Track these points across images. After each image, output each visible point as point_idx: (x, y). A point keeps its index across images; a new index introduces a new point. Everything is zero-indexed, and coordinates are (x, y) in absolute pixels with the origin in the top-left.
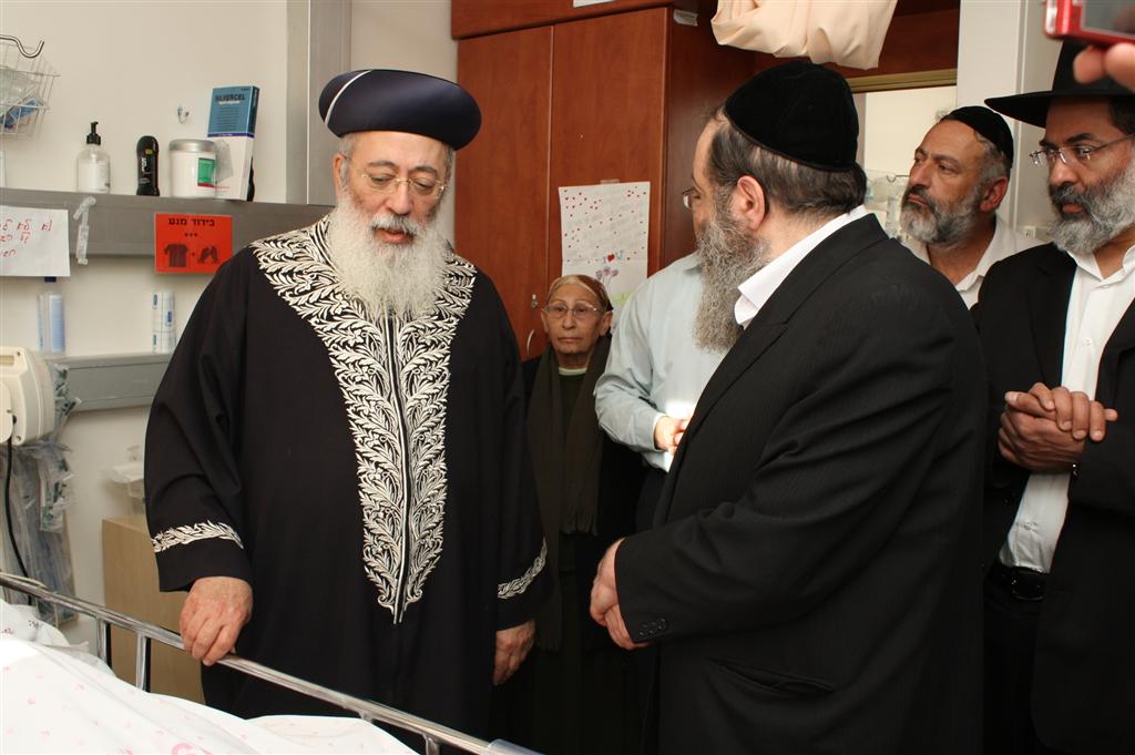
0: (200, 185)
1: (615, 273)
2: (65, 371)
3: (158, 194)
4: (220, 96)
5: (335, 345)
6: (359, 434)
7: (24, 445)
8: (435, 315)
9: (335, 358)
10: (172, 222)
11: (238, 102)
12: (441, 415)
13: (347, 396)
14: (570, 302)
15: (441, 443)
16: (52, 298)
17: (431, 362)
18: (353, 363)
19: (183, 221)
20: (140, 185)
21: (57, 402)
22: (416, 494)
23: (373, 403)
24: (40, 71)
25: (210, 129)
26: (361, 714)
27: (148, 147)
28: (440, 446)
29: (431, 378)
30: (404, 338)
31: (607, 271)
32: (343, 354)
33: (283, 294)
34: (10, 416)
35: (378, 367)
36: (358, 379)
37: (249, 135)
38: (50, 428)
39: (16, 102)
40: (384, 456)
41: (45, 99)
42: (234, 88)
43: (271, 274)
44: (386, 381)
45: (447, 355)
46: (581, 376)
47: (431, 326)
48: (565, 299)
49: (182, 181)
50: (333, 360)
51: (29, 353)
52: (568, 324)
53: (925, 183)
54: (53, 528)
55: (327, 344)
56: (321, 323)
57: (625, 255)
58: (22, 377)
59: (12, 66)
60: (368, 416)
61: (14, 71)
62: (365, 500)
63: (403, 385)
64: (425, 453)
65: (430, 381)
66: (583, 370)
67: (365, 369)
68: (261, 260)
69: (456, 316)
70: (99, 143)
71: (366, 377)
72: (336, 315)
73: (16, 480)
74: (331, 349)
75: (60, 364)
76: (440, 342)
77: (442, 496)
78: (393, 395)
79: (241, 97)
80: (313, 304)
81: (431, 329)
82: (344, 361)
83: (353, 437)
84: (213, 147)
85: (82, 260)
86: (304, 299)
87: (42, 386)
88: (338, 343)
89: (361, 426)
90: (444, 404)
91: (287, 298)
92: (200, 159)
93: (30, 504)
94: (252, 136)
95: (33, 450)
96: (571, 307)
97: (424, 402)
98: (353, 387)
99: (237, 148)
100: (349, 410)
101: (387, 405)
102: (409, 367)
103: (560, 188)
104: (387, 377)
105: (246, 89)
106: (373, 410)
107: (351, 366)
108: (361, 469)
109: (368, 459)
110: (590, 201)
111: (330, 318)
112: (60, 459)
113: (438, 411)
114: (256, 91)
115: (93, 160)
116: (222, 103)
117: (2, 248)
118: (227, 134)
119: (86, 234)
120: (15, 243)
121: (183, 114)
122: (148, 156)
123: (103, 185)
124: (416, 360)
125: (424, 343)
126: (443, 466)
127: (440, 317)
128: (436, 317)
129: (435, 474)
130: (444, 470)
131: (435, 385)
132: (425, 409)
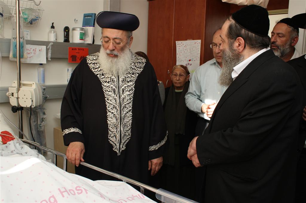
0: (80, 39)
1: (191, 65)
2: (45, 88)
3: (69, 42)
4: (86, 16)
5: (103, 82)
6: (108, 105)
7: (34, 108)
9: (103, 85)
10: (73, 49)
11: (90, 17)
12: (131, 100)
13: (105, 95)
14: (178, 73)
15: (131, 107)
16: (41, 69)
17: (129, 86)
18: (108, 86)
19: (76, 49)
20: (64, 39)
21: (43, 97)
22: (123, 121)
23: (112, 97)
24: (39, 9)
25: (83, 25)
26: (123, 181)
27: (67, 29)
28: (131, 108)
29: (129, 90)
30: (122, 79)
31: (189, 64)
32: (105, 84)
33: (91, 69)
34: (31, 100)
35: (114, 87)
36: (108, 91)
38: (41, 103)
39: (33, 17)
40: (114, 111)
41: (40, 16)
42: (89, 14)
43: (89, 64)
44: (116, 91)
45: (134, 84)
46: (181, 92)
47: (130, 76)
48: (177, 72)
49: (76, 38)
50: (102, 86)
51: (36, 83)
52: (178, 79)
53: (275, 41)
54: (41, 130)
55: (101, 82)
56: (100, 76)
57: (194, 60)
58: (34, 90)
59: (32, 8)
60: (110, 100)
61: (33, 9)
62: (109, 122)
63: (121, 92)
64: (126, 110)
65: (128, 91)
66: (182, 91)
67: (111, 88)
68: (87, 60)
69: (138, 73)
70: (54, 28)
71: (111, 90)
72: (104, 74)
73: (32, 117)
74: (102, 83)
75: (43, 86)
76: (132, 80)
77: (131, 122)
78: (118, 95)
79: (91, 16)
80: (99, 71)
81: (130, 77)
82: (105, 86)
83: (106, 106)
84: (84, 29)
85: (49, 59)
86: (97, 70)
87: (39, 92)
88: (104, 81)
89: (108, 103)
90: (132, 97)
91: (92, 70)
92: (80, 33)
93: (35, 123)
94: (94, 27)
95: (36, 109)
96: (178, 74)
97: (126, 96)
98: (107, 92)
99: (90, 30)
100: (106, 99)
101: (116, 97)
102: (123, 87)
103: (176, 41)
104: (117, 90)
105: (93, 14)
106: (112, 99)
107: (107, 87)
108: (108, 114)
109: (110, 111)
110: (185, 45)
111: (103, 75)
112: (43, 111)
113: (130, 99)
115: (53, 33)
116: (86, 18)
117: (29, 56)
118: (87, 26)
119: (51, 52)
120: (32, 54)
121: (76, 21)
122: (67, 32)
123: (55, 39)
124: (125, 85)
125: (128, 81)
126: (131, 114)
127: (133, 74)
128: (132, 74)
129: (129, 116)
130: (131, 115)
131: (130, 92)
132: (127, 98)
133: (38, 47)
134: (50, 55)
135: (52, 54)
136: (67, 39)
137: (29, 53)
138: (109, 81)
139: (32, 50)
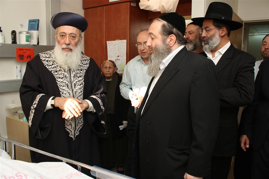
0: (26, 41)
1: (119, 60)
3: (17, 44)
4: (30, 21)
8: (80, 70)
10: (20, 50)
11: (35, 23)
12: (82, 93)
13: (60, 90)
15: (82, 99)
17: (80, 81)
18: (61, 82)
19: (23, 49)
20: (12, 41)
23: (66, 91)
25: (28, 29)
27: (14, 33)
30: (73, 75)
32: (59, 80)
36: (63, 85)
37: (37, 30)
42: (33, 20)
43: (43, 60)
45: (83, 79)
48: (107, 65)
49: (22, 40)
50: (57, 81)
52: (108, 71)
55: (56, 77)
56: (54, 73)
57: (121, 56)
60: (65, 94)
63: (73, 86)
65: (79, 85)
66: (111, 80)
68: (41, 57)
69: (85, 70)
70: (2, 32)
71: (64, 85)
72: (58, 71)
74: (56, 79)
76: (81, 76)
78: (71, 89)
79: (35, 22)
80: (52, 68)
81: (79, 73)
84: (29, 33)
88: (58, 77)
89: (63, 96)
90: (83, 90)
91: (46, 67)
92: (26, 35)
94: (38, 30)
96: (108, 67)
97: (78, 90)
98: (61, 87)
99: (35, 33)
100: (61, 93)
101: (69, 91)
102: (74, 82)
103: (107, 41)
104: (69, 85)
111: (56, 72)
113: (81, 92)
114: (39, 20)
115: (1, 36)
116: (31, 23)
118: (32, 30)
121: (22, 25)
122: (14, 35)
123: (3, 42)
124: (76, 80)
125: (78, 76)
131: (81, 86)
132: (78, 91)
136: (14, 41)
138: (62, 77)
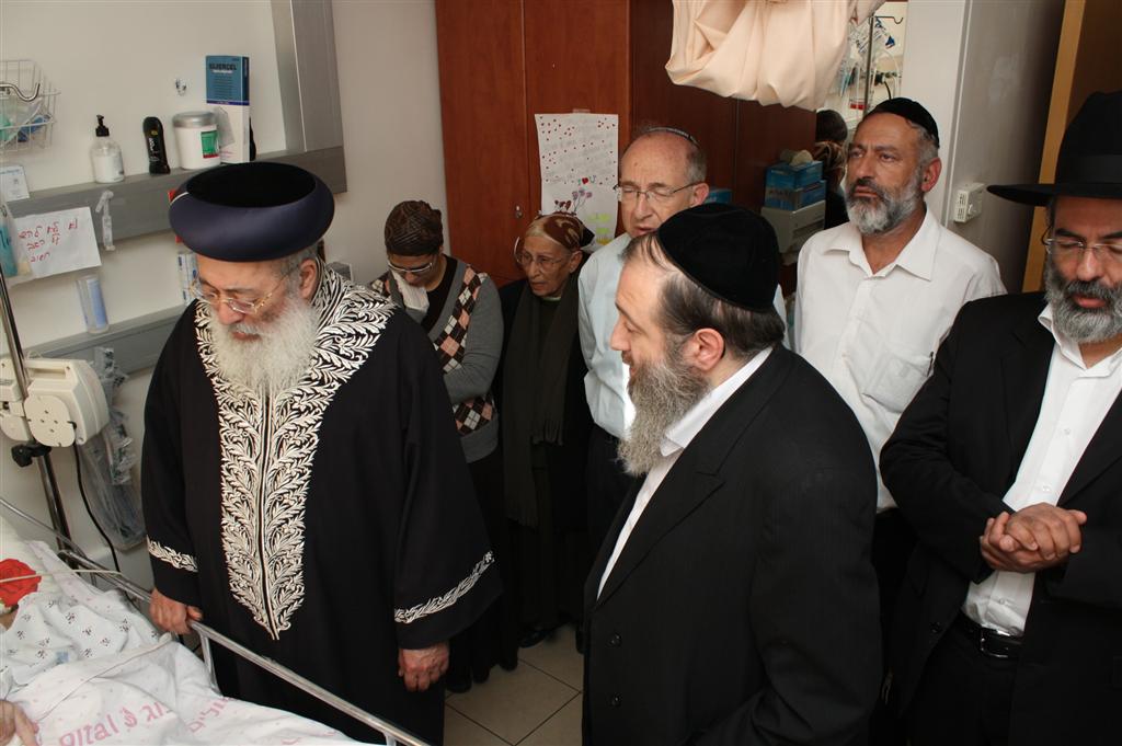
0: (205, 157)
4: (213, 64)
5: (225, 404)
6: (227, 489)
8: (316, 380)
9: (223, 417)
11: (230, 72)
12: (305, 477)
13: (224, 454)
14: (534, 254)
15: (302, 503)
17: (302, 428)
18: (234, 424)
22: (268, 548)
23: (242, 463)
25: (208, 97)
27: (153, 127)
28: (300, 507)
29: (298, 443)
30: (279, 404)
33: (202, 350)
35: (252, 430)
36: (234, 440)
37: (244, 104)
40: (243, 512)
42: (225, 58)
44: (257, 444)
45: (319, 420)
47: (309, 391)
49: (190, 156)
50: (221, 418)
55: (220, 403)
56: (219, 382)
60: (236, 475)
62: (227, 548)
63: (274, 448)
64: (281, 513)
65: (297, 446)
66: (557, 299)
67: (241, 431)
69: (340, 380)
71: (239, 440)
74: (222, 408)
76: (315, 408)
77: (299, 550)
78: (261, 457)
79: (232, 67)
81: (308, 395)
82: (228, 420)
83: (222, 491)
84: (213, 119)
86: (213, 357)
88: (228, 404)
89: (229, 482)
90: (310, 468)
91: (203, 355)
92: (203, 133)
94: (247, 104)
96: (534, 258)
97: (288, 465)
98: (231, 445)
100: (224, 467)
101: (254, 466)
102: (281, 432)
104: (259, 441)
105: (236, 59)
106: (240, 469)
107: (232, 427)
108: (224, 521)
109: (230, 513)
113: (302, 475)
114: (246, 60)
115: (105, 153)
116: (215, 71)
117: (37, 253)
118: (224, 103)
119: (110, 223)
120: (48, 245)
121: (181, 87)
122: (154, 137)
123: (117, 175)
124: (288, 426)
125: (299, 409)
126: (301, 524)
127: (322, 383)
128: (317, 383)
129: (292, 531)
130: (302, 528)
131: (302, 450)
132: (288, 471)
133: (64, 217)
134: (108, 233)
135: (114, 227)
136: (159, 165)
137: (36, 245)
138: (239, 407)
139: (43, 232)
